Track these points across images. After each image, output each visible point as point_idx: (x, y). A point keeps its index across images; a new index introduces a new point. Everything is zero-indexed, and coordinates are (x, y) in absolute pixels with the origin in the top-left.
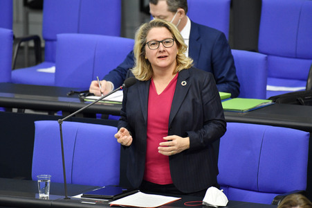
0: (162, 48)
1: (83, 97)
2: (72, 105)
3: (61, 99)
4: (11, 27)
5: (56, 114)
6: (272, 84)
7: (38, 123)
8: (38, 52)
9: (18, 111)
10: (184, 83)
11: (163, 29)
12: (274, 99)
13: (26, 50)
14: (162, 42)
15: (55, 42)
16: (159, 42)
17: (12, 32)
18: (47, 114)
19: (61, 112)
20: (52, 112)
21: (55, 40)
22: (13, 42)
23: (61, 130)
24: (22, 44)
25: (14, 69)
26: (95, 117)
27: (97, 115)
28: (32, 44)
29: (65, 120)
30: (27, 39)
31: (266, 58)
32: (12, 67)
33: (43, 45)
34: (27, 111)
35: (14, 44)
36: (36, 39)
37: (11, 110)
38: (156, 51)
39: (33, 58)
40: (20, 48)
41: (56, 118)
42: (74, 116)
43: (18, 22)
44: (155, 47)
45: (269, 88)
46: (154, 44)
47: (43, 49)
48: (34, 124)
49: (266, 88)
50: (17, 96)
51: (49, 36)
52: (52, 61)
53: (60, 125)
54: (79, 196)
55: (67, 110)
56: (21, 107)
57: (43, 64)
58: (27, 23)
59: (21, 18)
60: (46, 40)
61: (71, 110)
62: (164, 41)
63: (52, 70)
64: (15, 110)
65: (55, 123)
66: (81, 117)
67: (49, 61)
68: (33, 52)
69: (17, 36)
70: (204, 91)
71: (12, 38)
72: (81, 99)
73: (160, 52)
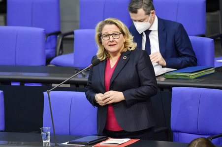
0: (111, 39)
2: (76, 80)
10: (125, 58)
11: (114, 26)
14: (112, 35)
16: (110, 35)
23: (49, 98)
38: (108, 41)
44: (107, 38)
46: (106, 36)
53: (48, 94)
54: (66, 143)
62: (114, 35)
72: (82, 75)
73: (110, 42)
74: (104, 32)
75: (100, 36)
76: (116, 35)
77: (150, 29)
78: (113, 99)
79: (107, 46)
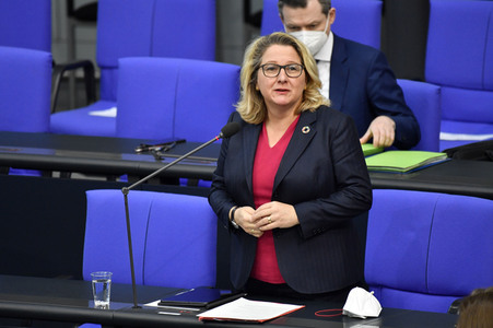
0: (283, 77)
1: (159, 153)
2: (142, 166)
3: (125, 156)
4: (48, 49)
5: (118, 180)
7: (90, 193)
8: (92, 88)
9: (61, 175)
10: (306, 130)
12: (450, 152)
13: (72, 84)
14: (284, 67)
15: (115, 71)
16: (281, 67)
17: (51, 56)
18: (104, 179)
19: (126, 176)
20: (112, 177)
21: (116, 67)
22: (52, 70)
24: (66, 74)
25: (54, 112)
26: (178, 183)
27: (181, 180)
28: (80, 73)
30: (73, 67)
31: (439, 91)
32: (51, 109)
33: (97, 74)
34: (75, 176)
35: (55, 74)
36: (88, 66)
37: (51, 175)
38: (274, 80)
39: (83, 94)
40: (63, 80)
41: (118, 186)
42: (146, 182)
43: (59, 40)
44: (273, 74)
45: (444, 136)
46: (272, 69)
47: (98, 81)
48: (85, 195)
49: (438, 136)
51: (108, 62)
52: (111, 100)
54: (155, 304)
55: (135, 174)
56: (66, 169)
57: (99, 103)
58: (72, 42)
59: (64, 35)
60: (103, 67)
61: (139, 173)
62: (289, 68)
63: (112, 112)
64: (56, 174)
65: (118, 193)
66: (157, 183)
67: (107, 99)
68: (83, 85)
69: (58, 62)
70: (335, 142)
71: (51, 65)
72: (156, 156)
73: (279, 82)
76: (293, 69)
78: (278, 219)
79: (270, 91)
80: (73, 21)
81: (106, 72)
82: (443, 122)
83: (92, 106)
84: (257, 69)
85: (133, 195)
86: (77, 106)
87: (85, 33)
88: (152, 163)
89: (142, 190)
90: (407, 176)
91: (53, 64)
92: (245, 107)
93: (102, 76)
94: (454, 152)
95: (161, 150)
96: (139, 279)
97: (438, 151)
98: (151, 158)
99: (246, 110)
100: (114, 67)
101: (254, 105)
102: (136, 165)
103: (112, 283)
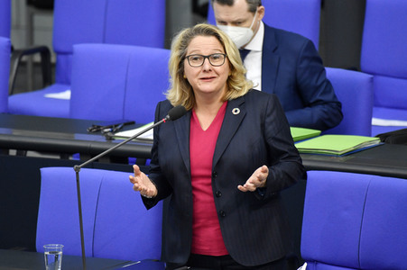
0: (207, 66)
1: (109, 134)
2: (93, 146)
3: (78, 136)
4: (8, 35)
5: (71, 158)
6: (379, 117)
7: (45, 171)
8: (47, 70)
9: (17, 153)
10: (236, 111)
11: (212, 39)
12: (383, 137)
13: (29, 67)
14: (208, 57)
15: (70, 56)
16: (205, 57)
17: (10, 42)
18: (58, 157)
19: (78, 154)
20: (65, 155)
21: (71, 53)
22: (11, 55)
23: (78, 181)
24: (24, 58)
25: (12, 93)
26: (127, 162)
27: (130, 159)
28: (37, 58)
29: (84, 167)
30: (31, 52)
31: (372, 80)
32: (10, 91)
33: (53, 59)
34: (31, 154)
35: (13, 59)
36: (44, 52)
37: (8, 152)
38: (199, 69)
39: (40, 78)
40: (21, 64)
41: (71, 164)
42: (97, 160)
43: (18, 27)
44: (198, 64)
45: (375, 122)
46: (196, 59)
47: (54, 65)
48: (39, 172)
49: (371, 122)
50: (16, 132)
51: (63, 48)
52: (66, 83)
53: (77, 173)
55: (87, 153)
56: (22, 147)
57: (54, 86)
58: (31, 29)
59: (23, 22)
60: (58, 53)
61: (92, 152)
62: (212, 57)
63: (66, 95)
64: (13, 152)
65: (70, 171)
66: (108, 162)
67: (62, 83)
68: (39, 69)
69: (17, 47)
71: (9, 50)
72: (107, 136)
73: (205, 71)
74: (190, 50)
75: (182, 58)
76: (215, 58)
77: (247, 48)
79: (196, 80)
80: (32, 9)
81: (62, 58)
82: (374, 109)
83: (48, 88)
84: (183, 59)
85: (85, 172)
86: (35, 88)
87: (43, 20)
88: (104, 143)
89: (93, 168)
90: (342, 159)
91: (12, 49)
92: (174, 95)
93: (58, 60)
94: (387, 137)
95: (112, 131)
96: (88, 251)
97: (370, 136)
98: (101, 138)
99: (175, 97)
100: (68, 53)
101: (183, 93)
102: (88, 145)
103: (63, 255)
